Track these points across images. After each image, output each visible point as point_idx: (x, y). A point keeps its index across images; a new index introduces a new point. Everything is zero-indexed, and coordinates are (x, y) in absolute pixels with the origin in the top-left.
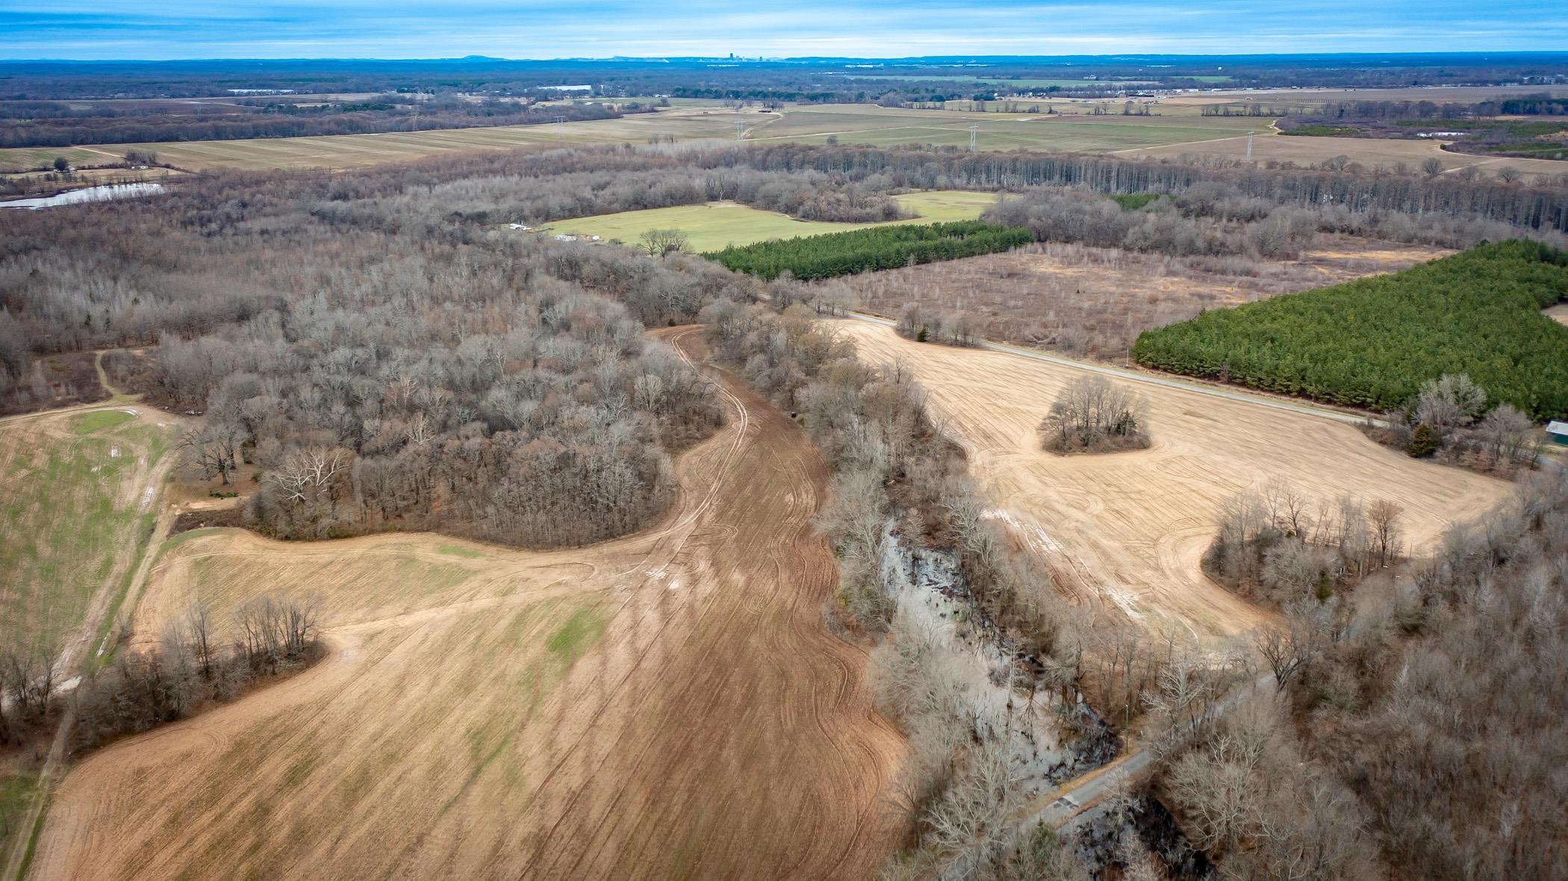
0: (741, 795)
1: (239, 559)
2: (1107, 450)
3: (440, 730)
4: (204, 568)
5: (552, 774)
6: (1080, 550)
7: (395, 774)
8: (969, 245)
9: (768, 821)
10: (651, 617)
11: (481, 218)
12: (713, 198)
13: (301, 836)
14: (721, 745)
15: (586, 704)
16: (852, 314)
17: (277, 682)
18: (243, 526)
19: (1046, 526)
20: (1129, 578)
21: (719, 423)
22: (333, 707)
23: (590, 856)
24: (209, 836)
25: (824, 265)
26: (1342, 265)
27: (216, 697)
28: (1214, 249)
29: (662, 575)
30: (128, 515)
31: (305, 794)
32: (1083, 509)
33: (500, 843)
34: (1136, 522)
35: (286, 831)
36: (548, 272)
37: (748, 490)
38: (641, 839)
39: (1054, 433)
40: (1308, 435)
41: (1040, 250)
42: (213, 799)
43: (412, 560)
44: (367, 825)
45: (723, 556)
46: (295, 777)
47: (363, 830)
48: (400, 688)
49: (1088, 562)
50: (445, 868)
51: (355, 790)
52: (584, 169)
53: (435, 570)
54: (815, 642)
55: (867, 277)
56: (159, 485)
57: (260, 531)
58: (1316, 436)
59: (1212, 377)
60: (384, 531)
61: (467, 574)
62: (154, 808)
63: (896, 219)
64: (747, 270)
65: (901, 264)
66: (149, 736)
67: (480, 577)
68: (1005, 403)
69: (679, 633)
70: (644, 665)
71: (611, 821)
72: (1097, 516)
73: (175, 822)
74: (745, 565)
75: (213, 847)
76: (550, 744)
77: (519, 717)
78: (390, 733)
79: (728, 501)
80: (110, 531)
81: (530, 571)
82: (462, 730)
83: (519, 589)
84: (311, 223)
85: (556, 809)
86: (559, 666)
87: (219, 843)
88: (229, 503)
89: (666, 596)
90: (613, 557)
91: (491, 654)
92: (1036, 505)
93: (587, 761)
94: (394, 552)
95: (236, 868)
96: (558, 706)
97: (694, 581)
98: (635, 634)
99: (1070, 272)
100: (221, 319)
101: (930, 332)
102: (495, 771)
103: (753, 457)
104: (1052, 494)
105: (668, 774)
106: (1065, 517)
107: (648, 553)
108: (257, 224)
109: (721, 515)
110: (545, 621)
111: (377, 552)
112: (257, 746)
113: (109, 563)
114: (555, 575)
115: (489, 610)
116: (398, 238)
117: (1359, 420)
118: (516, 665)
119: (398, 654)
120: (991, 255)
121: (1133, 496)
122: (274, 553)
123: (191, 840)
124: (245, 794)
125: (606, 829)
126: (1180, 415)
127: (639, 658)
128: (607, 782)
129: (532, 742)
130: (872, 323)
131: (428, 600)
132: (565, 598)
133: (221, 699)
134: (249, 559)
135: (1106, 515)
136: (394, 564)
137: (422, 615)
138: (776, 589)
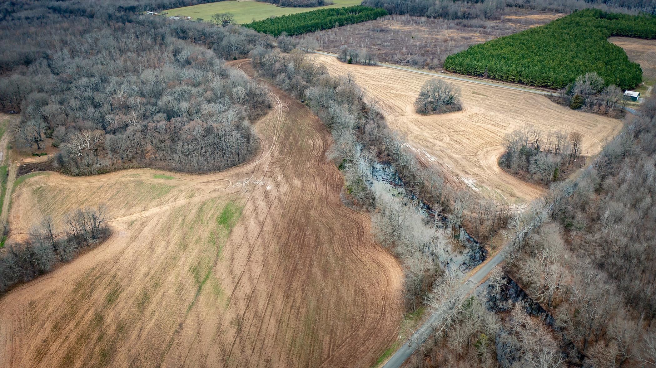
0: (326, 291)
1: (56, 187)
2: (444, 112)
3: (177, 269)
4: (39, 192)
5: (236, 287)
6: (445, 160)
7: (160, 293)
8: (361, 17)
9: (342, 302)
10: (262, 204)
11: (132, 9)
13: (122, 329)
14: (311, 266)
15: (243, 250)
16: (316, 51)
17: (90, 250)
18: (54, 170)
19: (427, 149)
20: (469, 172)
21: (269, 107)
22: (121, 261)
23: (264, 327)
24: (75, 334)
25: (299, 28)
26: (519, 22)
27: (62, 260)
28: (466, 16)
29: (262, 183)
31: (118, 308)
32: (441, 140)
33: (220, 325)
34: (465, 145)
35: (113, 327)
36: (172, 35)
37: (291, 139)
38: (286, 316)
39: (420, 105)
40: (527, 101)
41: (391, 19)
42: (73, 314)
43: (141, 183)
44: (153, 321)
45: (288, 172)
46: (112, 298)
48: (152, 248)
49: (450, 166)
50: (197, 340)
51: (143, 303)
53: (153, 187)
54: (340, 212)
55: (319, 33)
56: (5, 151)
57: (63, 172)
58: (530, 101)
59: (481, 76)
60: (124, 169)
61: (169, 188)
62: (44, 322)
63: (324, 5)
64: (265, 32)
65: (332, 27)
66: (31, 283)
67: (176, 189)
68: (394, 92)
69: (277, 212)
70: (265, 228)
71: (270, 308)
72: (448, 143)
73: (56, 328)
74: (299, 176)
75: (79, 339)
76: (231, 272)
77: (213, 259)
78: (152, 272)
79: (283, 145)
81: (199, 185)
82: (187, 268)
83: (197, 194)
84: (49, 13)
85: (242, 305)
86: (225, 232)
87: (81, 337)
88: (44, 159)
89: (267, 194)
90: (237, 175)
91: (192, 228)
92: (420, 139)
93: (250, 279)
94: (132, 179)
95: (93, 350)
96: (230, 252)
97: (278, 185)
98: (257, 214)
99: (406, 28)
100: (16, 63)
101: (354, 59)
102: (208, 288)
103: (289, 123)
104: (425, 134)
105: (290, 282)
106: (435, 145)
107: (253, 173)
108: (23, 14)
109: (281, 152)
110: (213, 209)
111: (123, 179)
112: (89, 284)
114: (212, 186)
115: (185, 206)
116: (95, 20)
117: (545, 93)
118: (205, 233)
119: (147, 231)
120: (370, 21)
121: (461, 133)
122: (72, 183)
123: (67, 337)
124: (88, 310)
125: (268, 313)
126: (471, 94)
127: (262, 225)
128: (263, 289)
130: (326, 56)
131: (154, 203)
132: (220, 197)
133: (64, 261)
134: (61, 187)
135: (451, 142)
136: (133, 185)
137: (153, 211)
138: (316, 187)
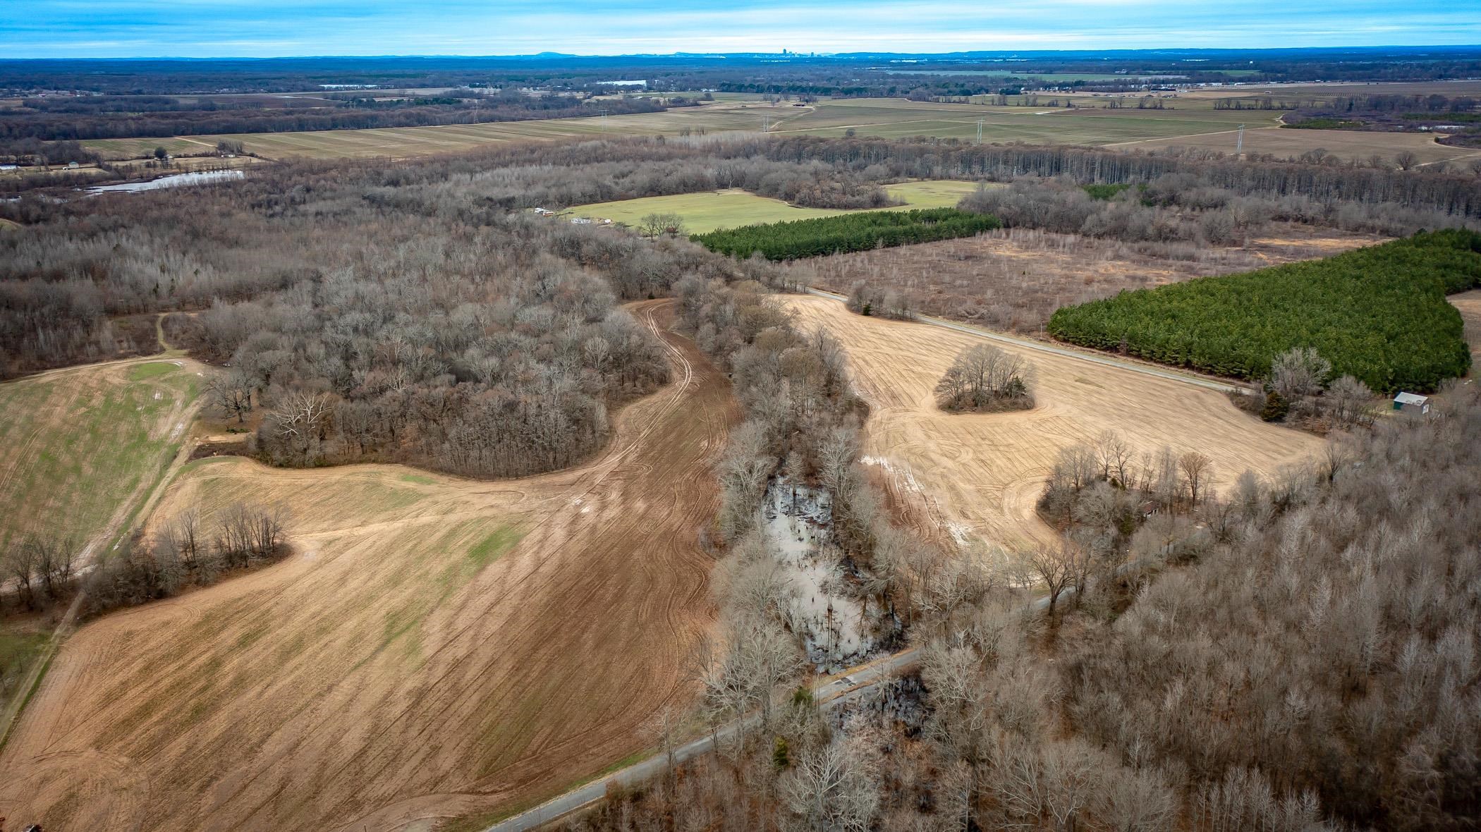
0: (588, 667)
1: (240, 481)
2: (994, 410)
3: (366, 612)
4: (210, 487)
5: (445, 646)
6: (938, 491)
7: (322, 642)
9: (603, 685)
10: (559, 534)
11: (508, 204)
12: (723, 185)
13: (241, 682)
14: (583, 631)
15: (486, 597)
16: (812, 290)
17: (247, 573)
18: (247, 456)
19: (916, 471)
20: (970, 515)
21: (664, 380)
22: (288, 592)
23: (457, 704)
24: (171, 679)
25: (799, 247)
27: (197, 583)
28: (1167, 235)
29: (578, 501)
30: (159, 444)
31: (250, 654)
32: (953, 458)
33: (391, 693)
34: (995, 470)
35: (230, 678)
36: (551, 251)
37: (671, 438)
38: (500, 694)
39: (948, 394)
40: (1179, 401)
41: (1004, 235)
42: (179, 656)
43: (377, 485)
44: (292, 677)
45: (634, 488)
46: (245, 642)
47: (289, 680)
48: (343, 581)
49: (942, 500)
50: (344, 708)
51: (288, 653)
52: (613, 159)
53: (394, 493)
54: (686, 557)
55: (838, 258)
56: (188, 422)
57: (260, 460)
58: (1186, 401)
59: (1113, 349)
60: (361, 462)
61: (419, 496)
62: (134, 659)
63: (884, 206)
64: (727, 251)
65: (870, 247)
66: (141, 608)
67: (430, 499)
68: (920, 369)
69: (576, 547)
70: (541, 570)
71: (483, 679)
72: (964, 464)
73: (148, 669)
74: (648, 496)
75: (173, 687)
76: (449, 625)
77: (430, 605)
78: (326, 613)
79: (652, 445)
80: (142, 456)
81: (471, 496)
82: (383, 612)
83: (458, 509)
84: (362, 206)
85: (440, 671)
86: (473, 568)
87: (178, 685)
88: (240, 437)
89: (577, 517)
90: (543, 486)
91: (422, 557)
92: (914, 454)
93: (474, 638)
94: (365, 479)
95: (186, 702)
96: (463, 598)
97: (603, 507)
98: (542, 546)
99: (1024, 256)
100: (264, 288)
101: (874, 306)
102: (401, 642)
103: (685, 410)
104: (931, 445)
105: (535, 650)
106: (936, 464)
107: (572, 485)
108: (315, 207)
109: (642, 456)
110: (471, 535)
111: (351, 478)
112: (222, 619)
113: (136, 481)
114: (490, 500)
115: (429, 525)
116: (431, 220)
117: (1230, 388)
118: (438, 567)
119: (347, 557)
120: (956, 240)
121: (1001, 448)
122: (268, 477)
123: (158, 681)
124: (205, 652)
125: (475, 687)
126: (1072, 382)
127: (539, 563)
128: (486, 653)
129: (435, 626)
130: (829, 299)
131: (383, 516)
132: (494, 517)
133: (202, 584)
134: (248, 481)
135: (972, 463)
136: (362, 488)
137: (375, 527)
138: (669, 515)
